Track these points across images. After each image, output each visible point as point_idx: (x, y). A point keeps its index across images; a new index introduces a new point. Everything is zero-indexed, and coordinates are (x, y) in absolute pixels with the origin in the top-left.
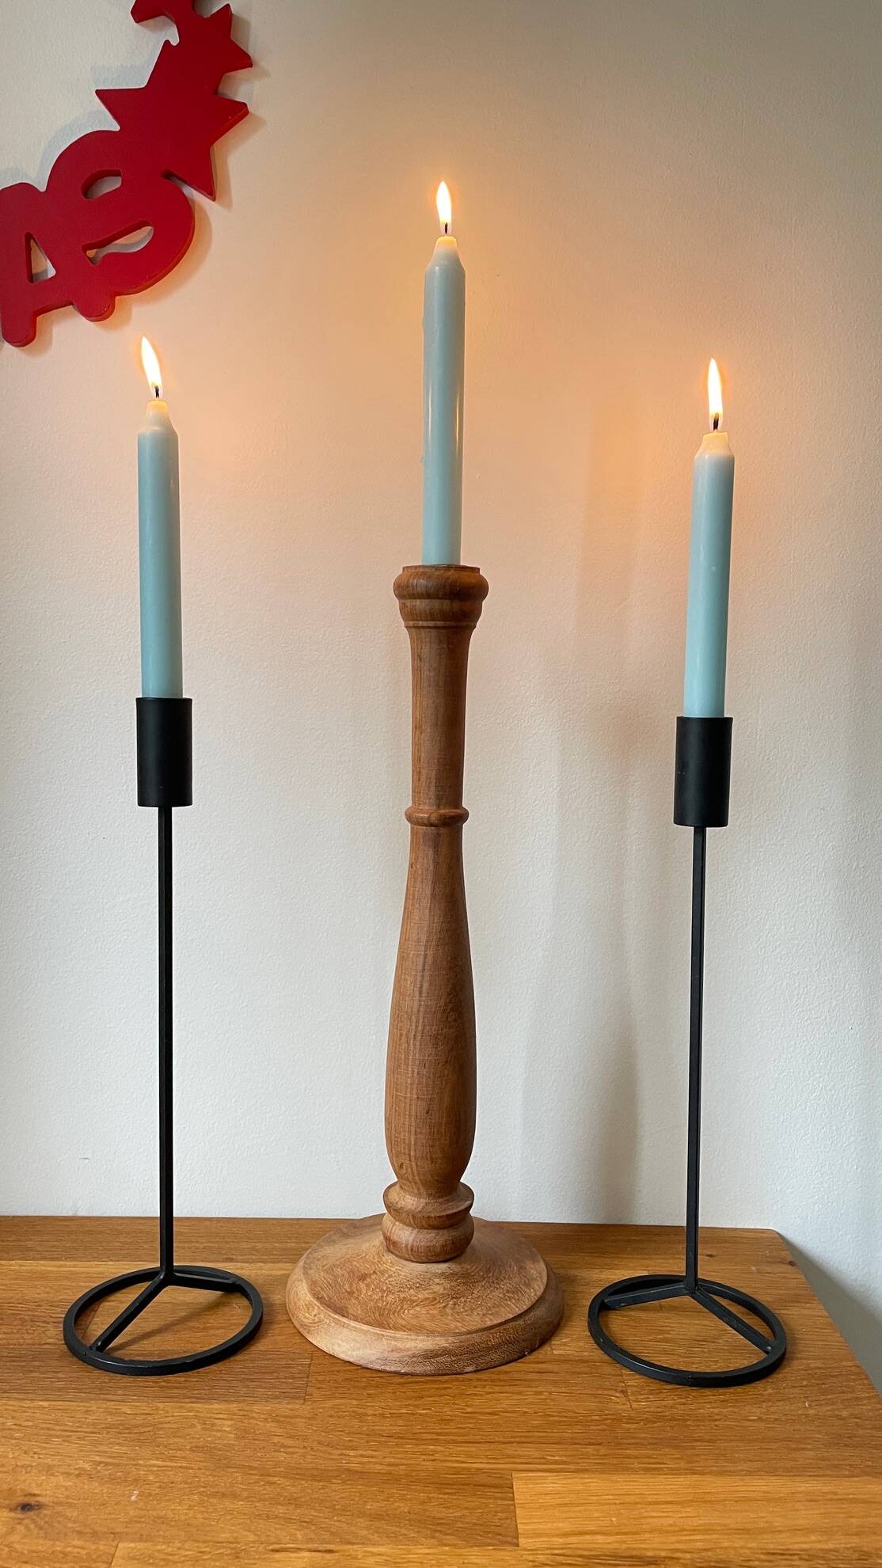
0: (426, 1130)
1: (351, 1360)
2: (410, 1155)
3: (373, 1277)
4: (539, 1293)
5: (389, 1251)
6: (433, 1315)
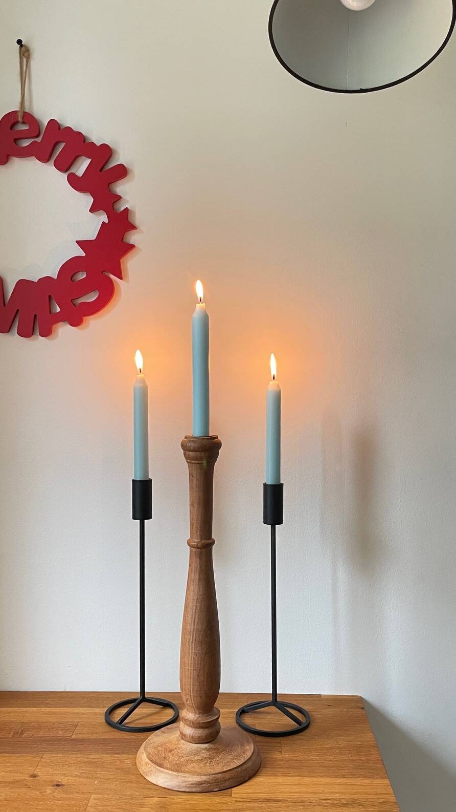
0: (197, 684)
1: (165, 787)
2: (191, 695)
3: (175, 750)
4: (249, 757)
5: (183, 739)
6: (201, 767)
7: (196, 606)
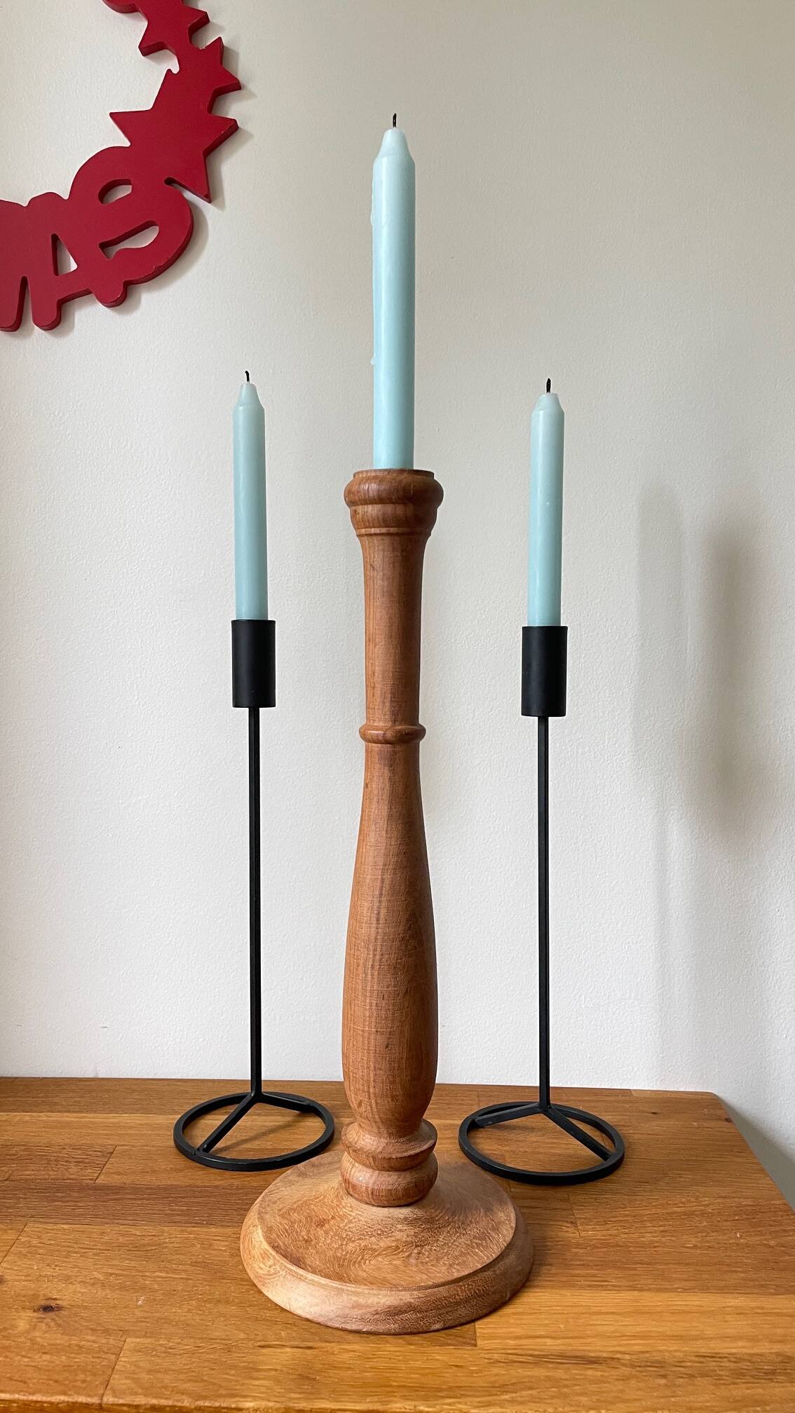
0: (385, 1066)
1: (308, 1317)
2: (369, 1092)
3: (332, 1222)
4: (508, 1239)
5: (349, 1194)
6: (396, 1267)
7: (383, 881)
